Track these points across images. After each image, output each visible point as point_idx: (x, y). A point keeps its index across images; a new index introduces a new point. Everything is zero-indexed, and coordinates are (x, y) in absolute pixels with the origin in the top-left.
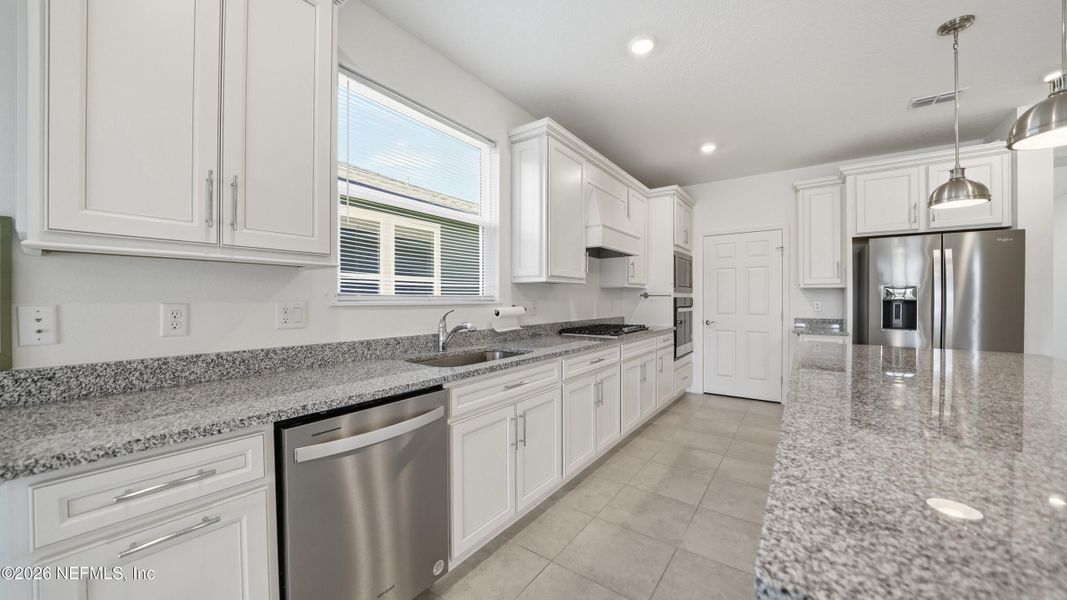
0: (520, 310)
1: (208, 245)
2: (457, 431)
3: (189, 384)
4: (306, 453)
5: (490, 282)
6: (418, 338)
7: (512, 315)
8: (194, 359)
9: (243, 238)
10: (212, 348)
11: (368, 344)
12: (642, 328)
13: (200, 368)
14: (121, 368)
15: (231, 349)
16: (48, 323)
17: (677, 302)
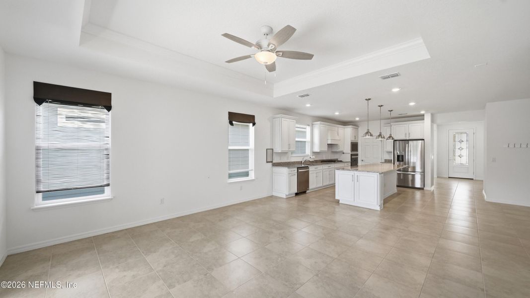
0: (314, 157)
2: (310, 172)
4: (300, 171)
5: (308, 152)
6: (300, 161)
7: (313, 158)
12: (341, 161)
14: (278, 163)
16: (275, 158)
17: (352, 155)
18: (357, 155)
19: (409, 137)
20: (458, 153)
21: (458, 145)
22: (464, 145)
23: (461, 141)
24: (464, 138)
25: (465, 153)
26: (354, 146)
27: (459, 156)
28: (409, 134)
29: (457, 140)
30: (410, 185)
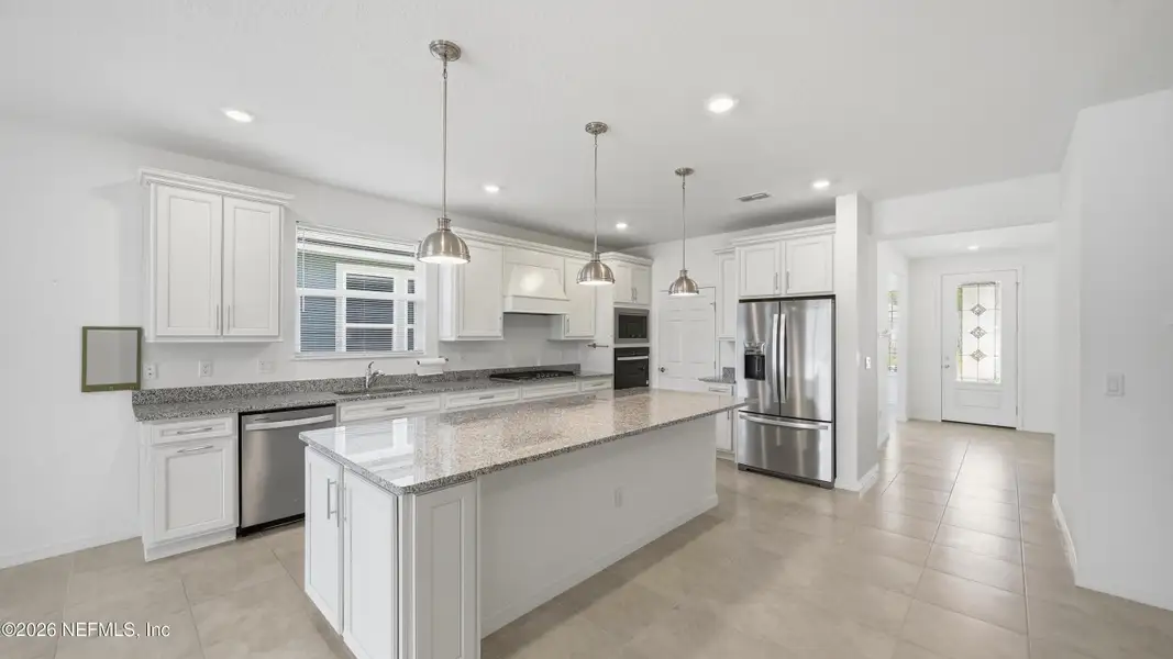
1: (217, 337)
3: (211, 399)
6: (351, 379)
7: (434, 364)
8: (212, 388)
9: (233, 332)
10: (223, 382)
11: (314, 382)
13: (216, 391)
14: (183, 391)
15: (232, 383)
16: (153, 371)
17: (618, 352)
18: (646, 351)
19: (788, 287)
20: (970, 344)
21: (970, 321)
22: (989, 322)
23: (978, 311)
24: (987, 297)
25: (991, 344)
26: (632, 324)
27: (973, 355)
28: (788, 274)
29: (966, 306)
30: (801, 473)
